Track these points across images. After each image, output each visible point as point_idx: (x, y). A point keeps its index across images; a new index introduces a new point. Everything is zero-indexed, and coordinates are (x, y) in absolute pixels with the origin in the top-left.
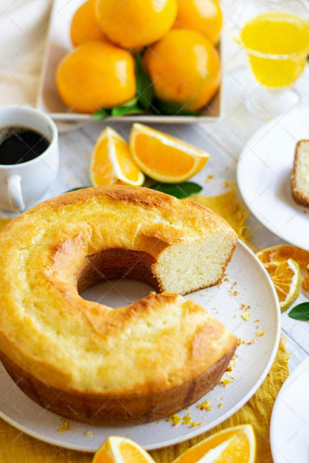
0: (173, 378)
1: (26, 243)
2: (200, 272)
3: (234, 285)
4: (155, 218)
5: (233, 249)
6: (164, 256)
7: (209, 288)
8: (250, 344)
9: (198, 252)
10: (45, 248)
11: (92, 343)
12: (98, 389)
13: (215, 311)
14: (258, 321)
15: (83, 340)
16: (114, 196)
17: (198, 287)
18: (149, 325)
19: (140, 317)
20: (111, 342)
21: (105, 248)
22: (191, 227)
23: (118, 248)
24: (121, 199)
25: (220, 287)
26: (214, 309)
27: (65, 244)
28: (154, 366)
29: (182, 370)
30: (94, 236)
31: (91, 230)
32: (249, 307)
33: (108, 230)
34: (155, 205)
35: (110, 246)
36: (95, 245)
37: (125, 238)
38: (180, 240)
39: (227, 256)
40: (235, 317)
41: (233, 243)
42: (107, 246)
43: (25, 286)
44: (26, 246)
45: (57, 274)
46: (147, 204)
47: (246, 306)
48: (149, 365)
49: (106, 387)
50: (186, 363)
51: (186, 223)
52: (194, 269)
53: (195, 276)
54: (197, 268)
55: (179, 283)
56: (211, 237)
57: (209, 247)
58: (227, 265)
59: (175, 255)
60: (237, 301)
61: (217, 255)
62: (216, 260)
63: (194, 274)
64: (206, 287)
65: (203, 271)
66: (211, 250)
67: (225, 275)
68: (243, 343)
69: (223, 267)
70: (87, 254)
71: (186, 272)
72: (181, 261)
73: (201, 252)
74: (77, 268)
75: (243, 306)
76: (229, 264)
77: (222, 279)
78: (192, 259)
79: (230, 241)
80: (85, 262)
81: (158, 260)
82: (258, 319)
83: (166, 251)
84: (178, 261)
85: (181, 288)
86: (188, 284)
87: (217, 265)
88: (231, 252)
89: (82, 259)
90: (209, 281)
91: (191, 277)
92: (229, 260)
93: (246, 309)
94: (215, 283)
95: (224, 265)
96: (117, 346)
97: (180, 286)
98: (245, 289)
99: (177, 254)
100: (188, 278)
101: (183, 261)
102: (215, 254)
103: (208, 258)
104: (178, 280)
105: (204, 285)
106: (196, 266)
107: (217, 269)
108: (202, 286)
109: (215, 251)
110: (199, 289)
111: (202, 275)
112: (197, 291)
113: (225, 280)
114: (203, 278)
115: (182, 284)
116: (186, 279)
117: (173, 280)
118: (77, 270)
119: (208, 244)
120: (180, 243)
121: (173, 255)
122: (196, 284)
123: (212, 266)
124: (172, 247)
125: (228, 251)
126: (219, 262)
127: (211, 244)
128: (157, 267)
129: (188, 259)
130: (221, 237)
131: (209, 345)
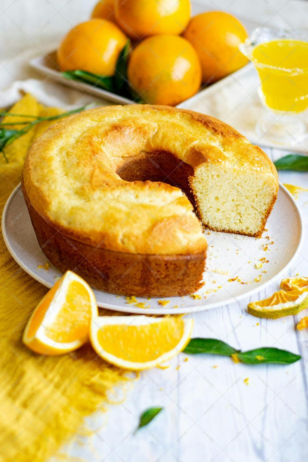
0: (126, 240)
1: (100, 118)
2: (239, 211)
3: (270, 244)
4: (215, 142)
5: (273, 200)
6: (201, 171)
7: (247, 236)
8: (243, 283)
9: (237, 186)
10: (109, 125)
11: (82, 188)
12: (64, 223)
13: (237, 252)
14: (266, 272)
15: (78, 185)
16: (196, 117)
17: (236, 230)
18: (137, 197)
19: (134, 188)
20: (97, 194)
21: (159, 148)
22: (239, 160)
23: (170, 152)
24: (198, 120)
25: (257, 240)
26: (238, 250)
27: (127, 128)
28: (115, 222)
29: (137, 238)
30: (156, 136)
31: (156, 130)
32: (268, 261)
33: (169, 135)
34: (222, 133)
35: (164, 147)
36: (152, 142)
37: (179, 146)
38: (218, 161)
39: (266, 206)
40: (249, 263)
41: (273, 193)
42: (161, 147)
43: (72, 141)
44: (98, 120)
45: (104, 145)
46: (216, 131)
47: (266, 260)
48: (111, 221)
49: (70, 223)
50: (143, 234)
51: (237, 155)
52: (233, 205)
53: (233, 214)
54: (236, 206)
55: (216, 214)
56: (250, 174)
57: (249, 186)
58: (267, 217)
59: (212, 176)
60: (263, 254)
61: (256, 199)
62: (256, 205)
63: (232, 211)
64: (245, 235)
65: (242, 212)
66: (250, 191)
67: (265, 231)
68: (239, 281)
69: (262, 219)
70: (144, 148)
71: (224, 205)
72: (219, 188)
73: (240, 187)
74: (128, 154)
75: (263, 259)
76: (269, 217)
77: (261, 233)
78: (230, 191)
79: (269, 188)
80: (140, 155)
81: (195, 173)
82: (266, 271)
83: (203, 167)
84: (217, 186)
85: (218, 221)
86: (226, 220)
87: (257, 213)
88: (271, 203)
89: (136, 149)
90: (247, 228)
91: (230, 214)
92: (268, 212)
93: (264, 262)
94: (253, 234)
95: (263, 217)
96: (100, 199)
97: (217, 218)
98: (277, 249)
99: (215, 177)
100: (226, 212)
101: (221, 189)
102: (255, 197)
103: (247, 198)
104: (216, 210)
105: (242, 231)
106: (235, 202)
107: (256, 217)
108: (240, 231)
109: (254, 193)
110: (237, 232)
111: (241, 217)
112: (235, 233)
113: (266, 238)
114: (241, 221)
115: (219, 216)
116: (224, 213)
117: (211, 207)
118: (127, 155)
119: (248, 182)
120: (217, 164)
121: (210, 176)
122: (234, 224)
123: (251, 210)
124: (209, 164)
125: (268, 200)
126: (259, 210)
127: (251, 182)
128: (194, 181)
129: (227, 189)
130: (260, 179)
131: (174, 231)
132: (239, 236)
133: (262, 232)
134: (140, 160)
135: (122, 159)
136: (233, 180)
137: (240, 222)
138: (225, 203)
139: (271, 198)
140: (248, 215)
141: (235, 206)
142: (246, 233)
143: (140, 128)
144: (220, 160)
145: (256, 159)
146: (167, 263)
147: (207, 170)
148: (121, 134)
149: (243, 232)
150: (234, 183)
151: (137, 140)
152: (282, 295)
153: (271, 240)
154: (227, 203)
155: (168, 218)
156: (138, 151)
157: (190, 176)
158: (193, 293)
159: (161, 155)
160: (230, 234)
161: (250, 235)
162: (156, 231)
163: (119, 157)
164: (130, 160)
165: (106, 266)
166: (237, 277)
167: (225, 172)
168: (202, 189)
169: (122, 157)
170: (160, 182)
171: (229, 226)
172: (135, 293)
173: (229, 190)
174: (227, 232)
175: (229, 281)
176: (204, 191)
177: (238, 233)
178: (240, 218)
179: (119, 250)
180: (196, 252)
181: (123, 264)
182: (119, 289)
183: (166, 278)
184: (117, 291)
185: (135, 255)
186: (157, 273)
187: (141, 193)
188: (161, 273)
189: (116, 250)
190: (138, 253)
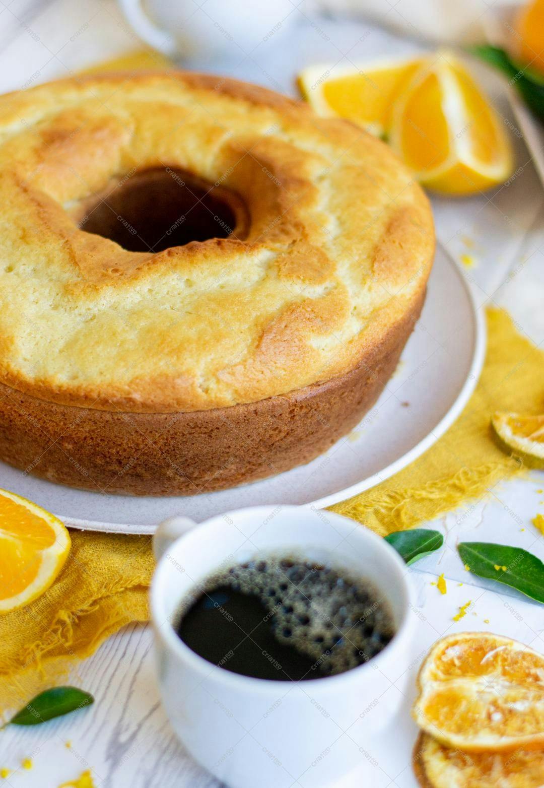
0: (211, 386)
18: (189, 283)
50: (243, 362)
131: (300, 340)
146: (293, 408)
155: (280, 314)
162: (268, 348)
179: (200, 409)
180: (347, 370)
181: (205, 433)
182: (188, 486)
183: (288, 437)
184: (184, 489)
185: (232, 409)
186: (271, 432)
187: (194, 275)
188: (280, 431)
189: (192, 410)
190: (238, 404)
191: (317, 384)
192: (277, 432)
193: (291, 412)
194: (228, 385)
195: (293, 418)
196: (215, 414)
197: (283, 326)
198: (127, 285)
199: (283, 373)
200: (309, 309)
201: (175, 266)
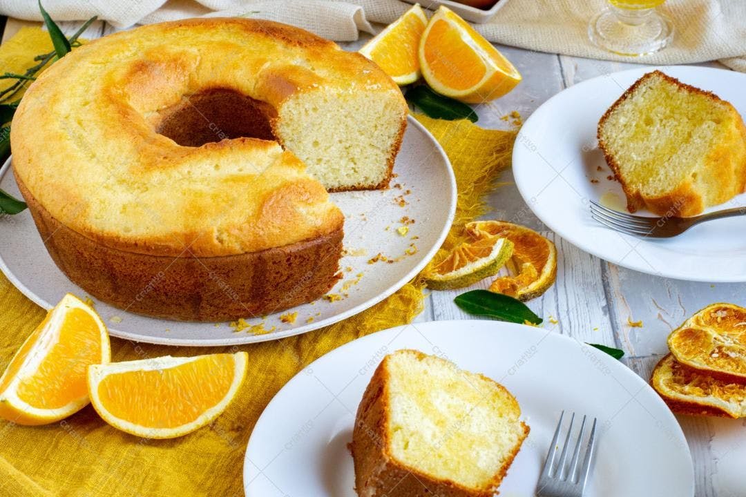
0: (225, 237)
1: (105, 58)
2: (351, 156)
3: (405, 194)
4: (294, 58)
5: (401, 129)
6: (288, 108)
7: (367, 191)
8: (391, 262)
9: (345, 119)
10: (125, 65)
13: (363, 217)
14: (417, 238)
17: (350, 185)
18: (217, 167)
20: (156, 176)
21: (212, 85)
22: (340, 78)
24: (256, 30)
25: (384, 193)
26: (363, 215)
27: (154, 66)
28: (201, 213)
29: (240, 229)
30: (201, 68)
31: (198, 59)
32: (413, 221)
34: (300, 43)
36: (198, 78)
37: (242, 76)
38: (312, 87)
39: (392, 139)
40: (387, 229)
41: (401, 118)
43: (78, 101)
44: (103, 61)
46: (290, 41)
47: (410, 220)
50: (249, 222)
51: (335, 73)
52: (340, 149)
53: (343, 163)
54: (346, 148)
55: (317, 167)
56: (364, 96)
57: (363, 115)
58: (394, 156)
59: (306, 111)
60: (400, 212)
61: (376, 133)
62: (376, 141)
63: (341, 158)
64: (363, 189)
65: (356, 157)
66: (366, 122)
67: (394, 177)
68: (383, 260)
69: (388, 159)
70: (186, 90)
71: (328, 150)
72: (319, 127)
73: (349, 119)
74: (166, 104)
75: (405, 219)
76: (398, 155)
77: (388, 182)
78: (335, 129)
79: (395, 112)
80: (183, 103)
81: (279, 113)
82: (417, 236)
83: (291, 100)
84: (314, 125)
85: (321, 177)
86: (333, 173)
87: (379, 152)
88: (399, 134)
89: (176, 94)
90: (366, 179)
91: (337, 163)
92: (396, 148)
93: (408, 223)
94: (377, 185)
95: (389, 156)
96: (162, 183)
97: (319, 173)
98: (419, 200)
99: (311, 112)
100: (333, 162)
101: (320, 128)
102: (373, 130)
103: (362, 134)
104: (316, 161)
105: (359, 184)
106: (343, 143)
107: (378, 159)
108: (356, 185)
109: (373, 125)
110: (351, 187)
111: (355, 164)
112: (349, 190)
113: (395, 186)
114: (357, 169)
115: (323, 170)
116: (330, 164)
117: (307, 159)
118: (164, 107)
119: (361, 109)
120: (312, 91)
121: (303, 110)
122: (346, 177)
123: (370, 151)
124: (300, 95)
125: (394, 130)
126: (381, 148)
127: (366, 109)
128: (279, 124)
129: (330, 126)
130: (379, 101)
131: (292, 207)
132: (356, 194)
133: (390, 180)
134: (184, 109)
135: (157, 114)
136: (338, 111)
137: (355, 171)
138: (330, 147)
139: (399, 126)
140: (366, 158)
141: (344, 150)
142: (366, 186)
143: (175, 60)
144: (315, 85)
145: (364, 72)
146: (289, 257)
147: (296, 104)
148: (149, 76)
149: (361, 185)
150: (340, 114)
151: (175, 80)
152: (467, 250)
153: (404, 188)
154: (333, 148)
155: (278, 189)
156: (179, 97)
157: (273, 119)
158: (326, 293)
159: (215, 96)
160: (341, 193)
161: (371, 188)
162: (267, 212)
163: (153, 111)
164: (169, 112)
165: (196, 283)
166: (380, 254)
167: (326, 101)
168: (293, 135)
169: (158, 111)
170: (242, 138)
171: (339, 181)
172: (243, 313)
173: (334, 127)
174: (337, 192)
175: (369, 262)
176: (295, 137)
177: (354, 189)
178: (353, 166)
179: (217, 254)
180: (329, 231)
181: (224, 274)
182: (217, 313)
183: (289, 280)
184: (215, 316)
185: (242, 256)
186: (275, 275)
187: (222, 161)
188: (282, 275)
189: (212, 256)
190: (246, 253)
191: (308, 240)
192: (279, 275)
193: (288, 260)
194: (237, 238)
195: (290, 265)
196: (228, 260)
197: (280, 197)
198: (173, 168)
199: (278, 231)
200: (301, 186)
201: (208, 156)
